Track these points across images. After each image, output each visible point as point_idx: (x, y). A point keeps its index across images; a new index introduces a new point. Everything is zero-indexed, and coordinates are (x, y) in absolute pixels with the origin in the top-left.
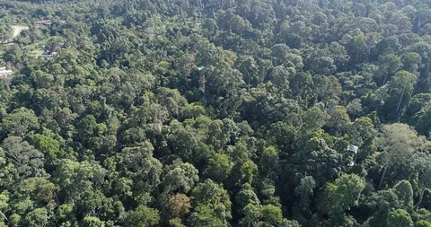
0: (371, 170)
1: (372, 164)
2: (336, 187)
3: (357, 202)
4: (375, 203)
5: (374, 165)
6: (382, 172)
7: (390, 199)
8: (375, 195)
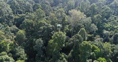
0: (67, 32)
1: (67, 30)
2: (53, 40)
3: (64, 45)
4: (72, 42)
5: (68, 30)
6: (71, 32)
7: (78, 38)
8: (71, 39)
